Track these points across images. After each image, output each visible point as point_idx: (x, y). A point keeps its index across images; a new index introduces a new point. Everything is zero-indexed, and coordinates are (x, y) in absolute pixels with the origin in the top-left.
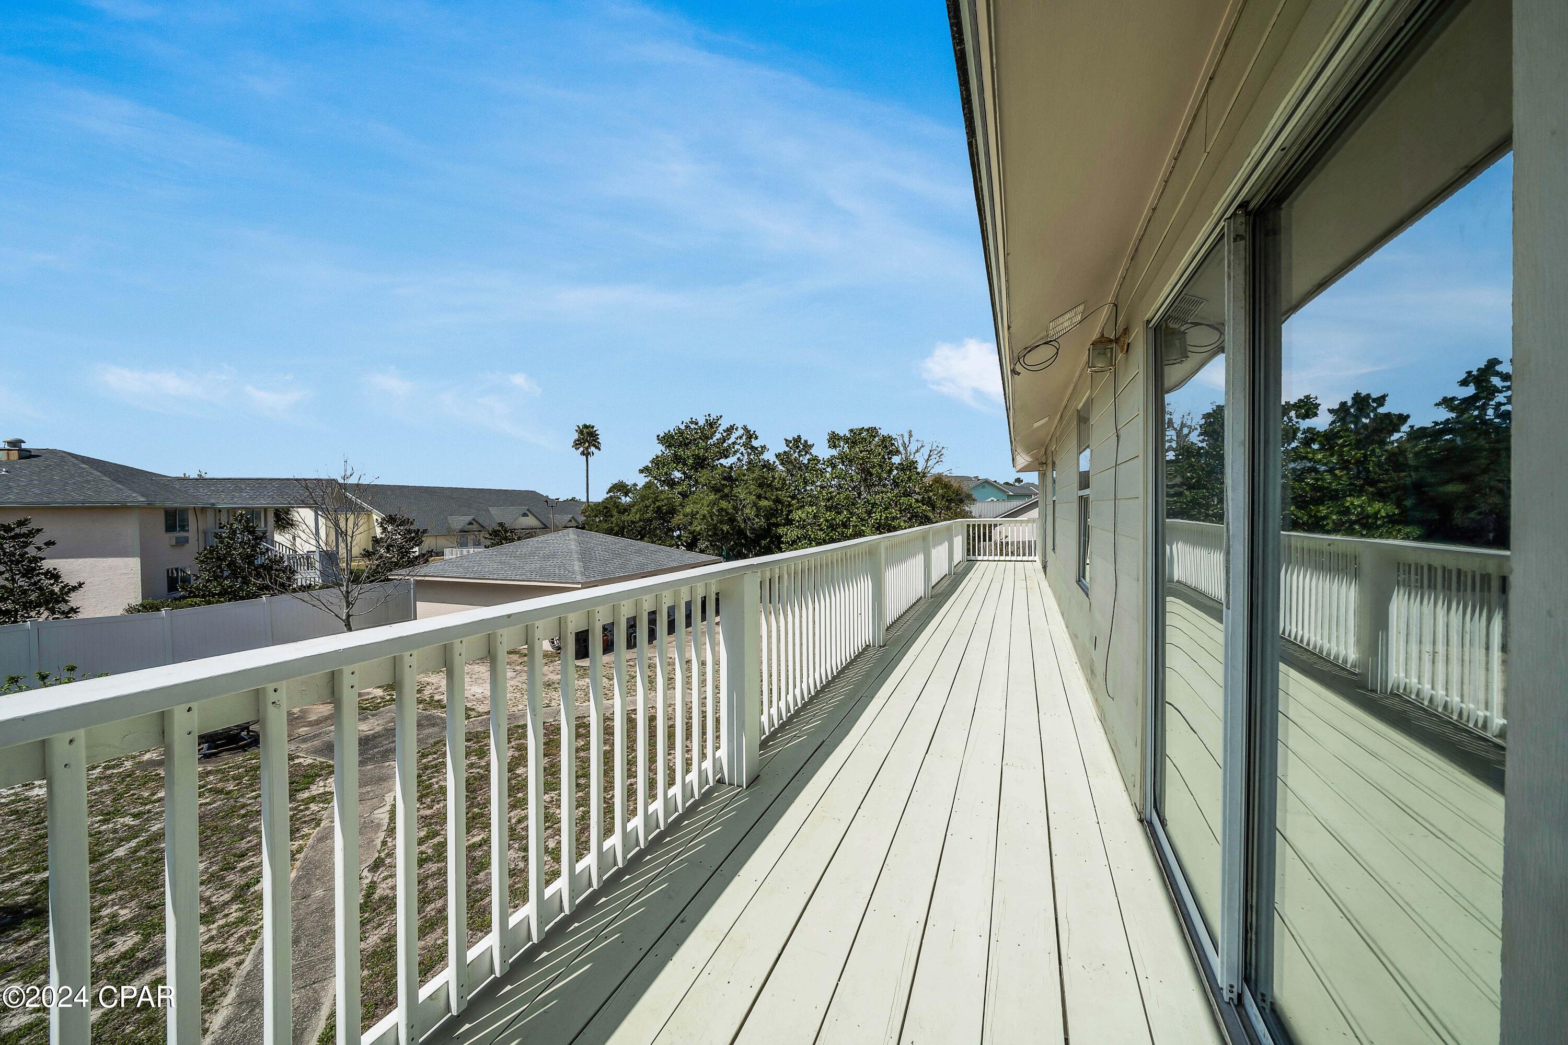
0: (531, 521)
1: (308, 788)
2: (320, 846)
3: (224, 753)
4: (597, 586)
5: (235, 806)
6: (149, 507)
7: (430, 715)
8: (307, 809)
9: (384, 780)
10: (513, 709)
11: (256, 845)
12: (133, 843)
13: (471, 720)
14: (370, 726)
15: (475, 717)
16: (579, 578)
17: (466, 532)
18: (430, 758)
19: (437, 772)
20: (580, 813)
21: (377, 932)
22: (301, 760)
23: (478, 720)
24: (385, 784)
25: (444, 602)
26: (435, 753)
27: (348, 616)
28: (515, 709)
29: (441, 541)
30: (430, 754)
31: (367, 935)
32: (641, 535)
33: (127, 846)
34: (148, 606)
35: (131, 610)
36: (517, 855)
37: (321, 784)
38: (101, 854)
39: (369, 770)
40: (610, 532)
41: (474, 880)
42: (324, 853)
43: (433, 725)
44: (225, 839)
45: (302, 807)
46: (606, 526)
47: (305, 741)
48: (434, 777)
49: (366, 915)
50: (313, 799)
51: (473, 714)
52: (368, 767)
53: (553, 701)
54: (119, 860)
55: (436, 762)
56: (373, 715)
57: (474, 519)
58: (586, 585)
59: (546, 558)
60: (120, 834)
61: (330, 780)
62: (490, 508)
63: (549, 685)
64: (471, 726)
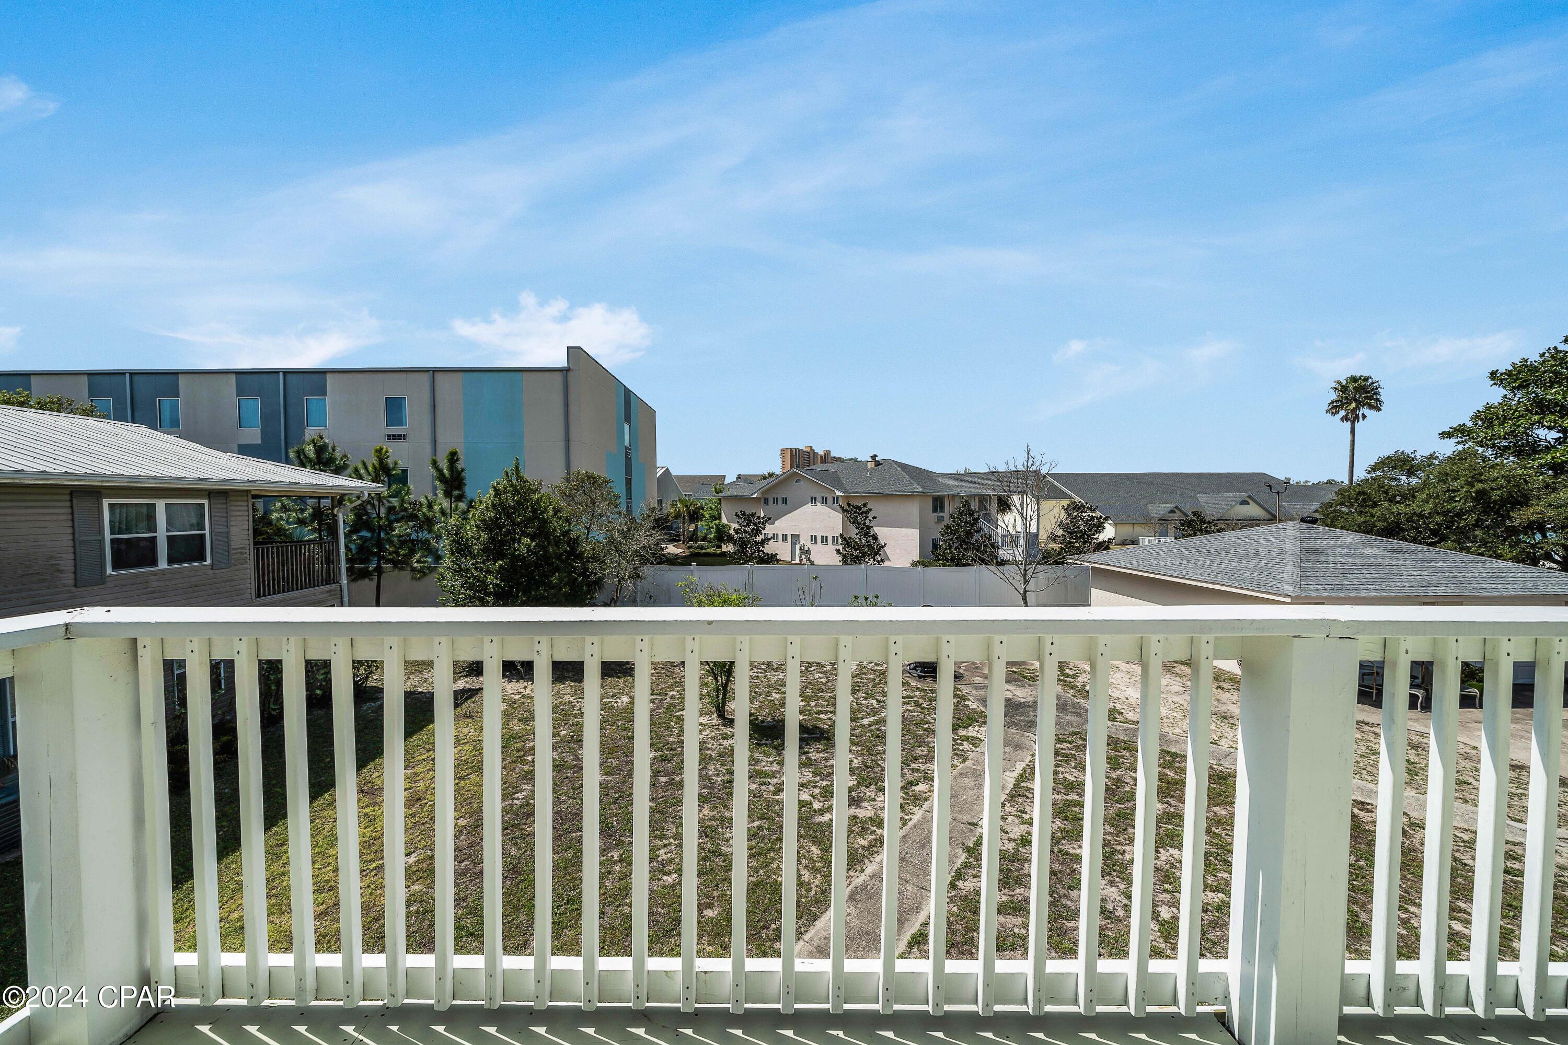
0: (1253, 510)
1: (967, 728)
2: (960, 779)
3: (929, 678)
4: (1323, 604)
5: (923, 720)
6: (924, 495)
7: (1077, 703)
8: (962, 744)
9: (1021, 748)
10: (1167, 730)
11: (925, 756)
12: (872, 719)
13: (1116, 723)
14: (1025, 694)
15: (1120, 722)
16: (1289, 589)
17: (1165, 520)
18: (1064, 745)
19: (1065, 761)
20: (1217, 900)
21: (973, 881)
22: (970, 703)
23: (1122, 726)
24: (1020, 752)
25: (1117, 593)
26: (1070, 743)
27: (1025, 591)
28: (1170, 730)
29: (1138, 529)
30: (1065, 742)
31: (966, 878)
32: (1436, 538)
33: (869, 719)
34: (923, 562)
35: (914, 565)
36: (1119, 898)
37: (976, 729)
38: (858, 719)
39: (1012, 733)
40: (1367, 529)
41: (1066, 893)
42: (961, 787)
43: (1077, 714)
44: (911, 741)
45: (959, 742)
46: (1359, 519)
47: (976, 688)
48: (1062, 766)
49: (971, 860)
50: (967, 738)
51: (1119, 718)
52: (1013, 731)
53: (1224, 740)
54: (863, 726)
55: (1068, 752)
56: (1030, 685)
57: (1176, 507)
58: (1297, 600)
59: (1243, 557)
60: (869, 711)
61: (982, 729)
62: (1198, 495)
63: (1225, 718)
64: (1114, 730)
